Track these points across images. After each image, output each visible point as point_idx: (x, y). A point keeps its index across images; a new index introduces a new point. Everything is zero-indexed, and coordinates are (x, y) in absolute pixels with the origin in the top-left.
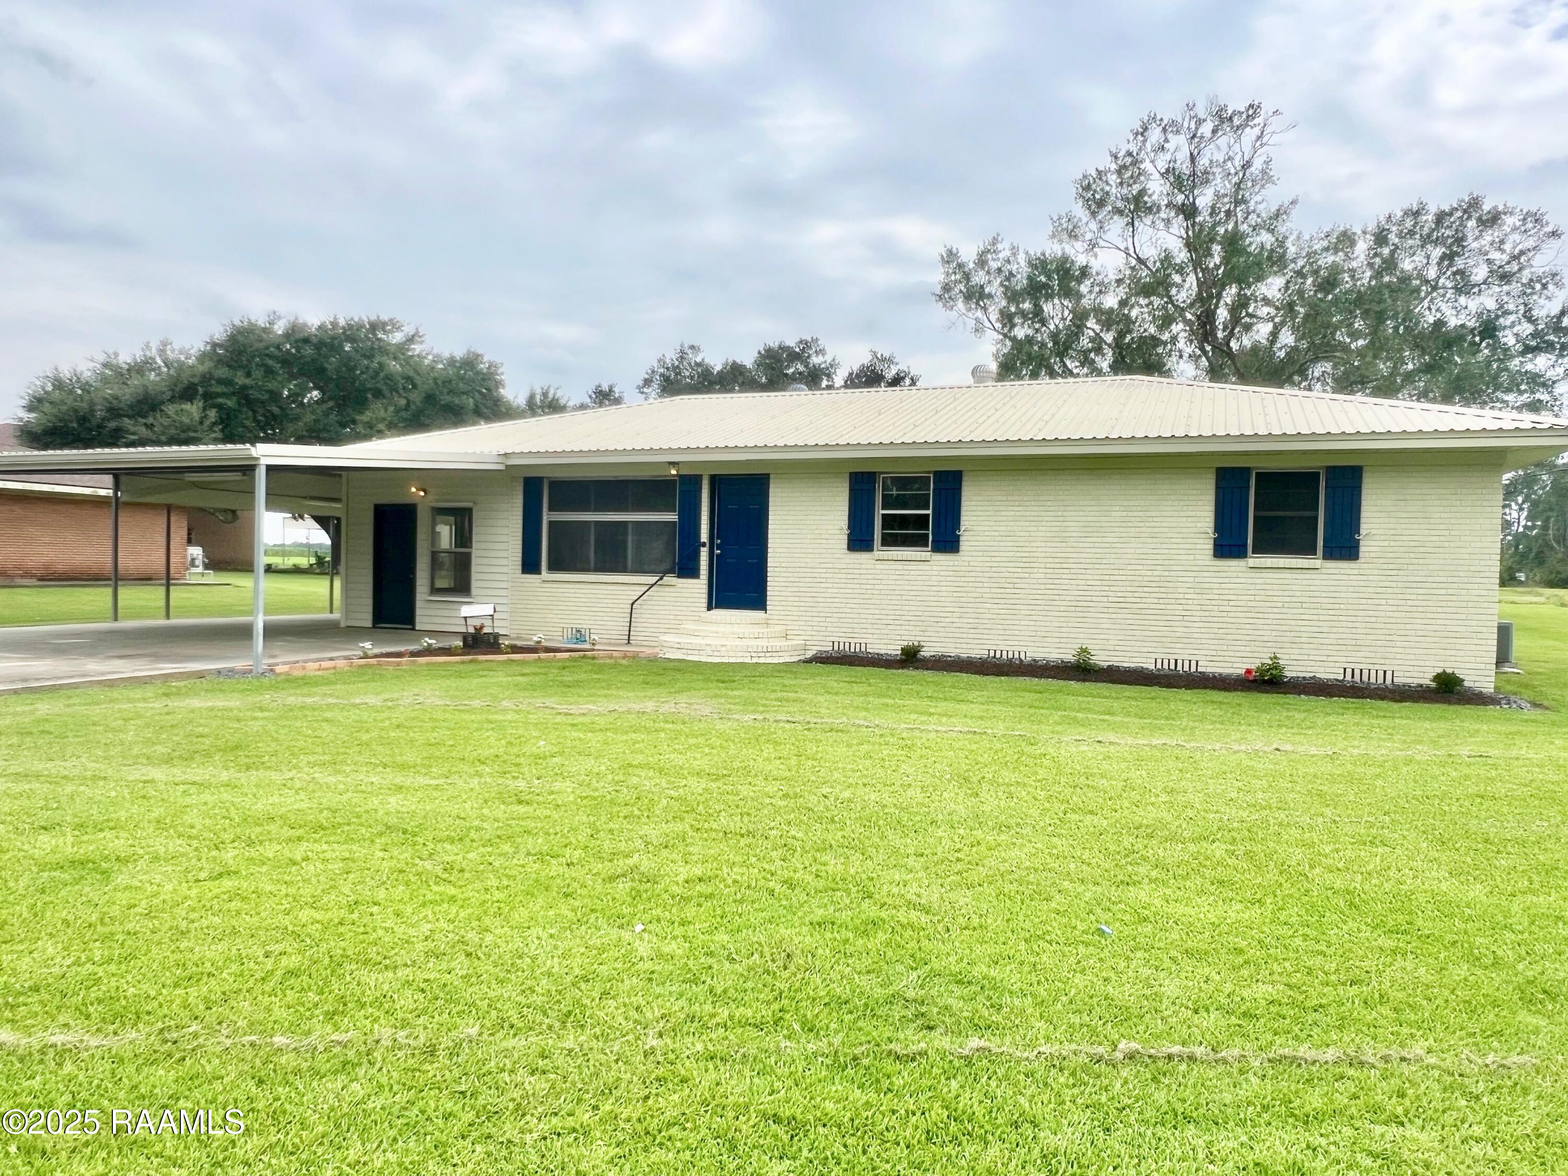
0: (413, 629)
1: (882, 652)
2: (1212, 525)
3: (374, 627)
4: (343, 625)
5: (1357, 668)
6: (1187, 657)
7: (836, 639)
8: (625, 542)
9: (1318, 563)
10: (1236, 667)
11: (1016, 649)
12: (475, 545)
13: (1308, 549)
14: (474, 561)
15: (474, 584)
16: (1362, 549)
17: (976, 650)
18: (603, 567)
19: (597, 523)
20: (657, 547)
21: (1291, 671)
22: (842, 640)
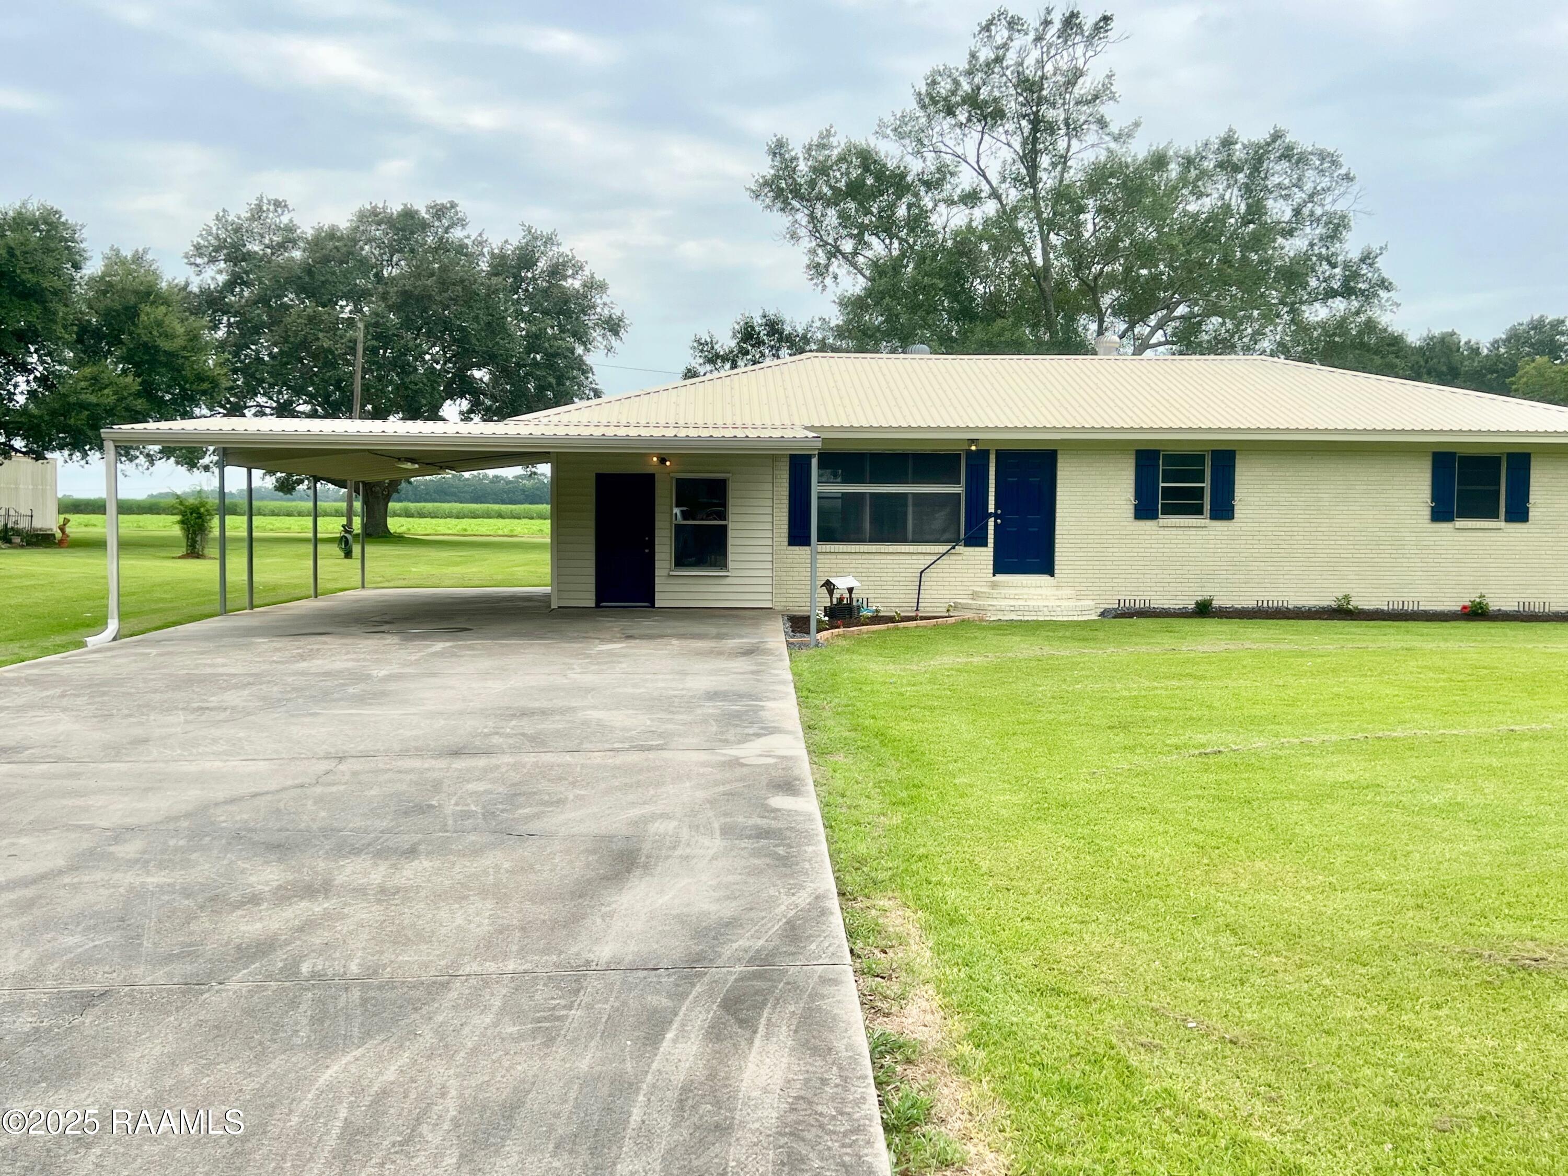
0: (653, 606)
1: (1166, 606)
2: (1429, 496)
3: (598, 605)
4: (554, 606)
5: (1527, 600)
6: (1411, 599)
7: (1122, 598)
8: (905, 514)
9: (1502, 524)
10: (1453, 604)
11: (1280, 599)
12: (731, 517)
13: (1492, 514)
14: (731, 534)
15: (730, 557)
16: (1531, 514)
17: (1248, 602)
18: (879, 537)
19: (872, 495)
20: (940, 519)
21: (1494, 605)
22: (1127, 598)
